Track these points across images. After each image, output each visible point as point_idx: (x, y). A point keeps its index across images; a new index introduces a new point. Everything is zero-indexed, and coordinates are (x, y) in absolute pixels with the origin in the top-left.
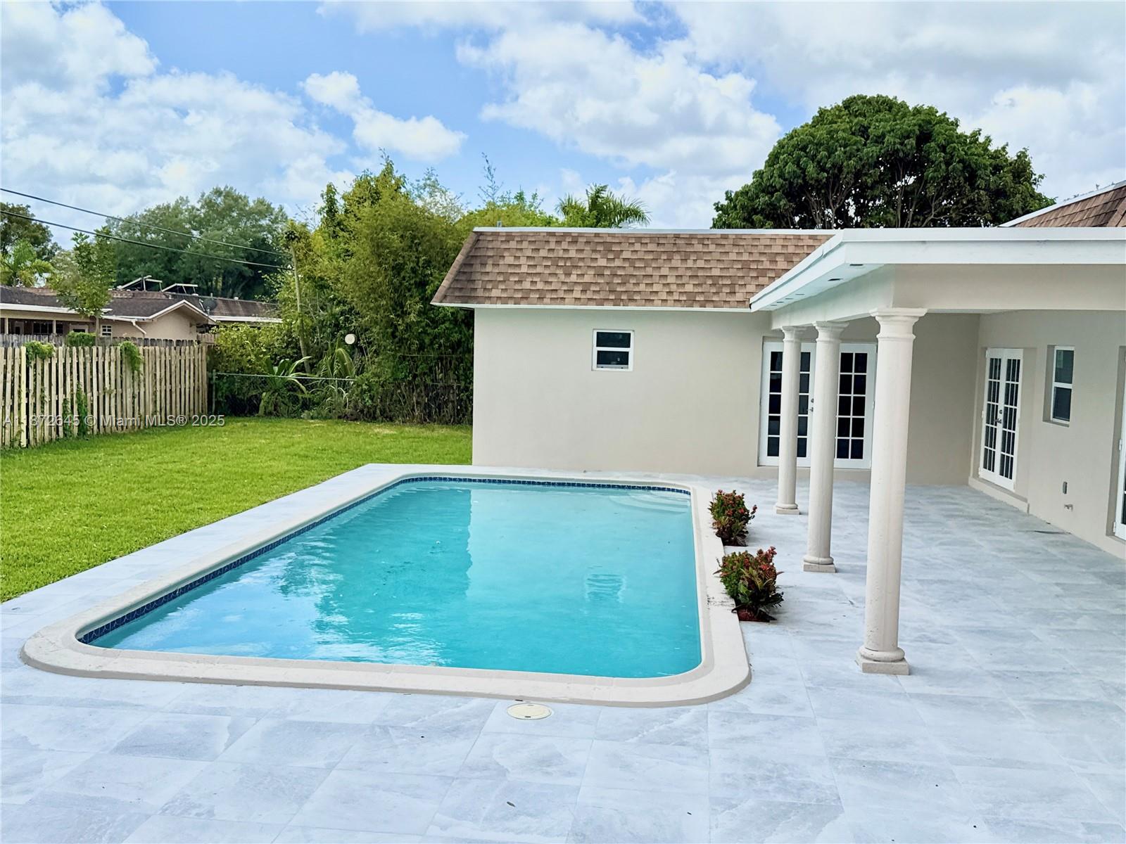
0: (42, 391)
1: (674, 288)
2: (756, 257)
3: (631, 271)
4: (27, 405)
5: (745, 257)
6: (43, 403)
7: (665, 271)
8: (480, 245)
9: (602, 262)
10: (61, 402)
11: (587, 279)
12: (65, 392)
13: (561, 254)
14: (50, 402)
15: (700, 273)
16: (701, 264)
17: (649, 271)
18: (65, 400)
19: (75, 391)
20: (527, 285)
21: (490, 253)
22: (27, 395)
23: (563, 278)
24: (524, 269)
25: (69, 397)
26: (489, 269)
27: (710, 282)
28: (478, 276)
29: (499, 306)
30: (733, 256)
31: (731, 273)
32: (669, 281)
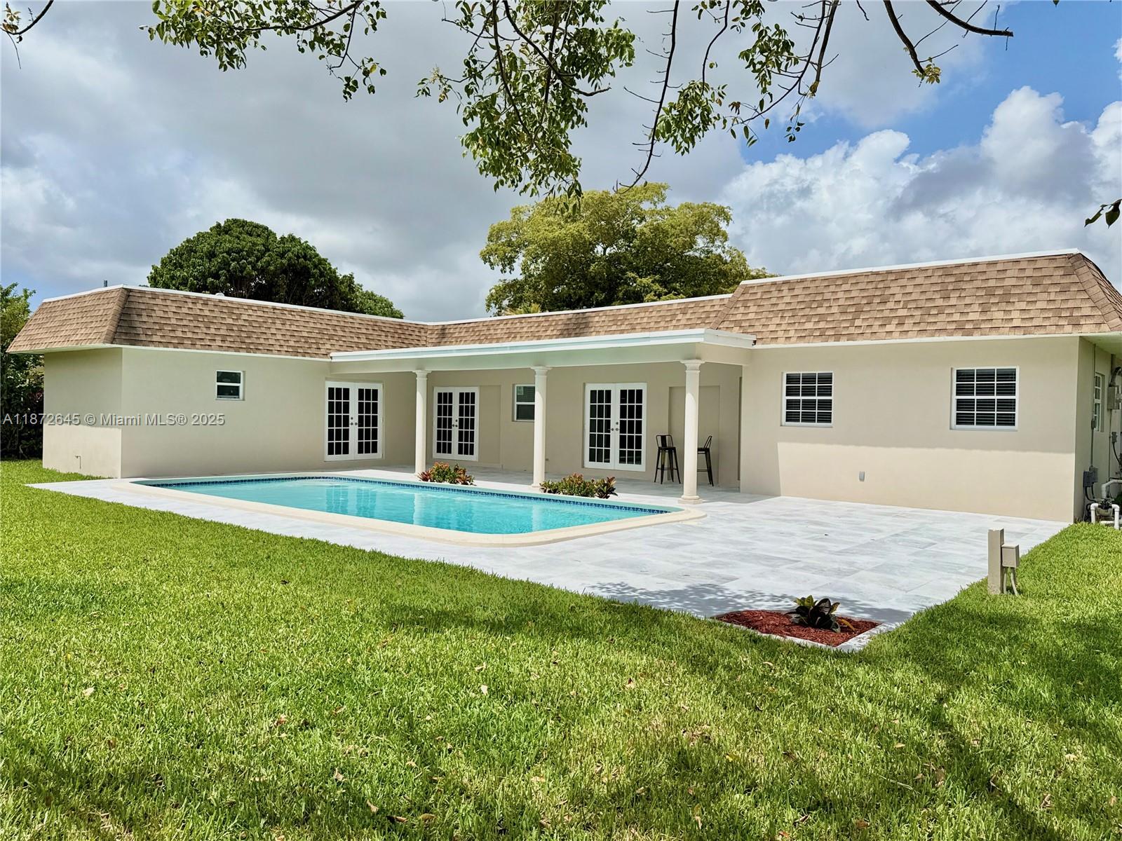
1: (282, 343)
2: (325, 327)
3: (251, 329)
5: (319, 326)
7: (273, 331)
8: (132, 299)
9: (231, 321)
11: (222, 332)
13: (198, 312)
15: (296, 334)
16: (294, 328)
17: (263, 330)
20: (179, 334)
21: (143, 307)
23: (205, 330)
24: (173, 321)
26: (145, 319)
27: (303, 340)
28: (138, 325)
29: (162, 349)
30: (312, 325)
31: (314, 335)
32: (279, 337)
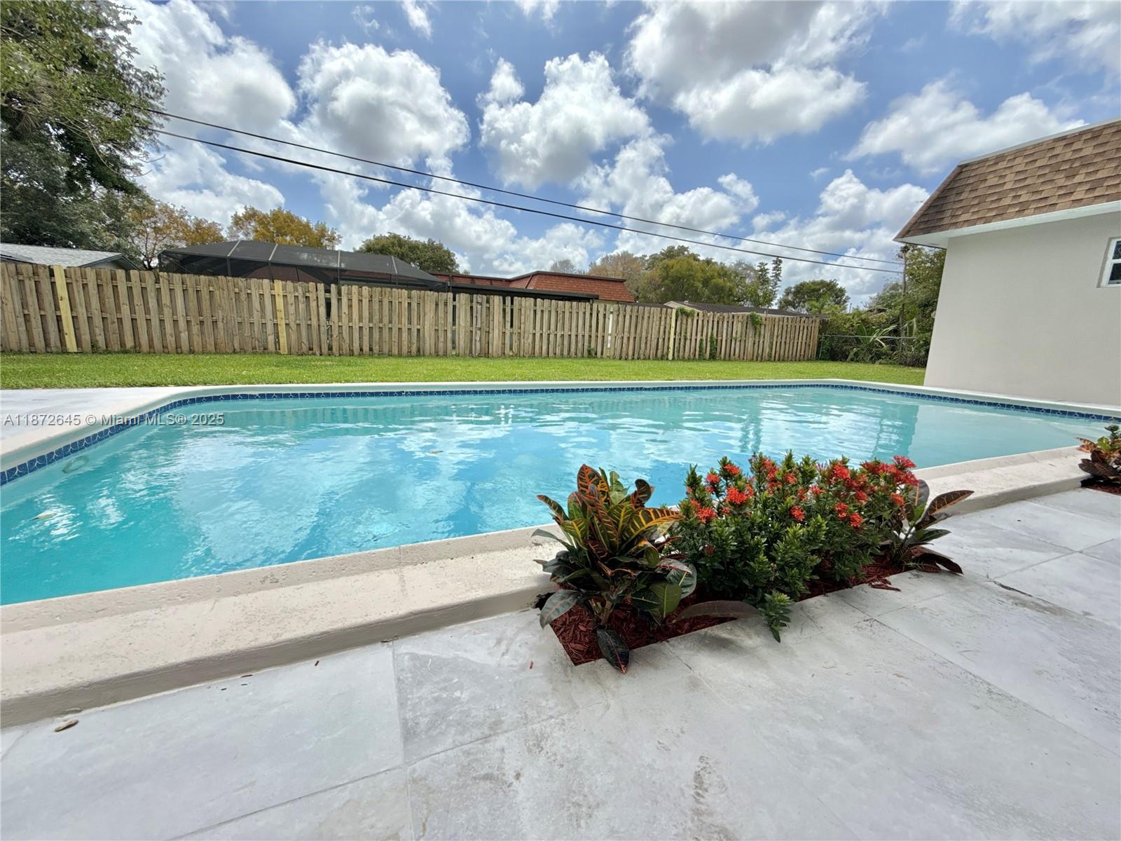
0: (686, 333)
4: (675, 339)
6: (685, 339)
8: (962, 176)
10: (698, 340)
11: (1101, 175)
12: (702, 335)
13: (1068, 156)
14: (691, 340)
18: (701, 340)
19: (709, 334)
20: (1007, 201)
21: (971, 181)
22: (675, 334)
23: (1062, 182)
24: (1008, 186)
25: (704, 338)
26: (964, 196)
28: (950, 206)
